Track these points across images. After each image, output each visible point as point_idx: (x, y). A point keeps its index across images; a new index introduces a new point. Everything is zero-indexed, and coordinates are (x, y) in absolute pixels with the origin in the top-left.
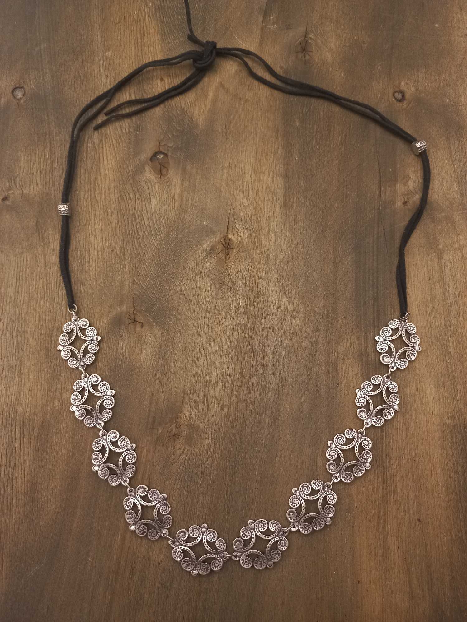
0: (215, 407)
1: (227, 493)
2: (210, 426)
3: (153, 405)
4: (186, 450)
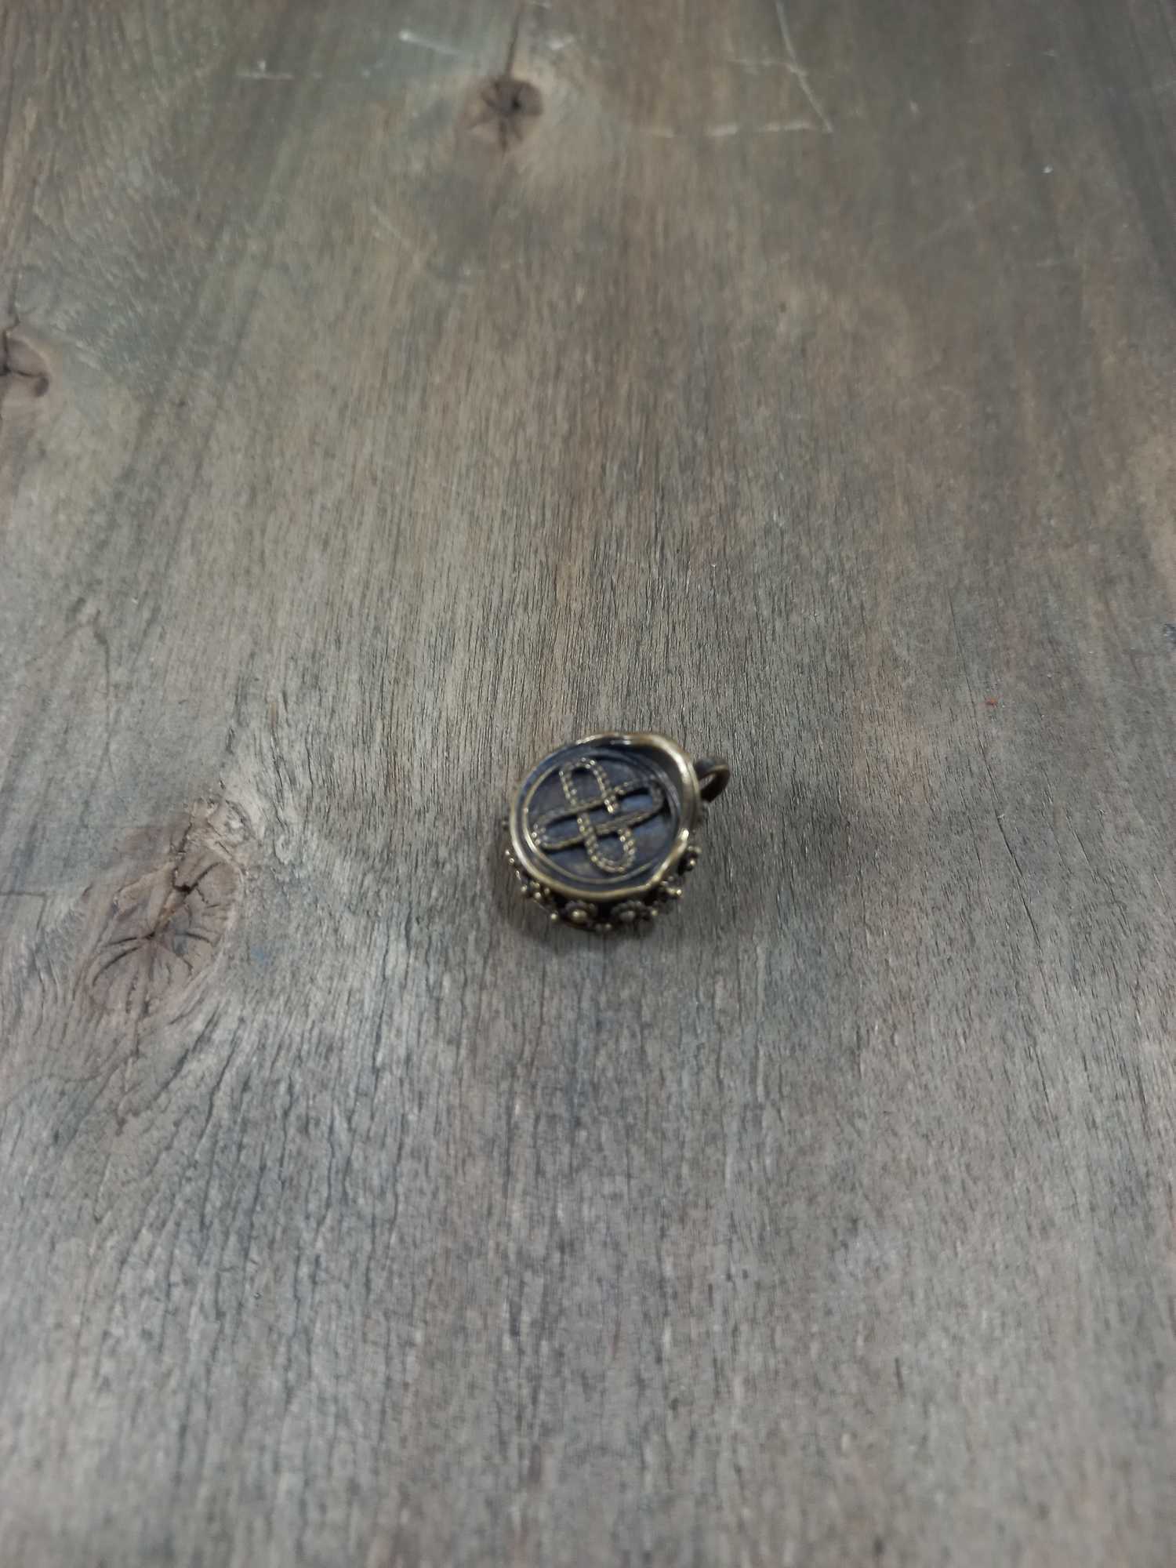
0: (436, 764)
1: (514, 1320)
2: (402, 869)
3: (37, 758)
4: (228, 1023)
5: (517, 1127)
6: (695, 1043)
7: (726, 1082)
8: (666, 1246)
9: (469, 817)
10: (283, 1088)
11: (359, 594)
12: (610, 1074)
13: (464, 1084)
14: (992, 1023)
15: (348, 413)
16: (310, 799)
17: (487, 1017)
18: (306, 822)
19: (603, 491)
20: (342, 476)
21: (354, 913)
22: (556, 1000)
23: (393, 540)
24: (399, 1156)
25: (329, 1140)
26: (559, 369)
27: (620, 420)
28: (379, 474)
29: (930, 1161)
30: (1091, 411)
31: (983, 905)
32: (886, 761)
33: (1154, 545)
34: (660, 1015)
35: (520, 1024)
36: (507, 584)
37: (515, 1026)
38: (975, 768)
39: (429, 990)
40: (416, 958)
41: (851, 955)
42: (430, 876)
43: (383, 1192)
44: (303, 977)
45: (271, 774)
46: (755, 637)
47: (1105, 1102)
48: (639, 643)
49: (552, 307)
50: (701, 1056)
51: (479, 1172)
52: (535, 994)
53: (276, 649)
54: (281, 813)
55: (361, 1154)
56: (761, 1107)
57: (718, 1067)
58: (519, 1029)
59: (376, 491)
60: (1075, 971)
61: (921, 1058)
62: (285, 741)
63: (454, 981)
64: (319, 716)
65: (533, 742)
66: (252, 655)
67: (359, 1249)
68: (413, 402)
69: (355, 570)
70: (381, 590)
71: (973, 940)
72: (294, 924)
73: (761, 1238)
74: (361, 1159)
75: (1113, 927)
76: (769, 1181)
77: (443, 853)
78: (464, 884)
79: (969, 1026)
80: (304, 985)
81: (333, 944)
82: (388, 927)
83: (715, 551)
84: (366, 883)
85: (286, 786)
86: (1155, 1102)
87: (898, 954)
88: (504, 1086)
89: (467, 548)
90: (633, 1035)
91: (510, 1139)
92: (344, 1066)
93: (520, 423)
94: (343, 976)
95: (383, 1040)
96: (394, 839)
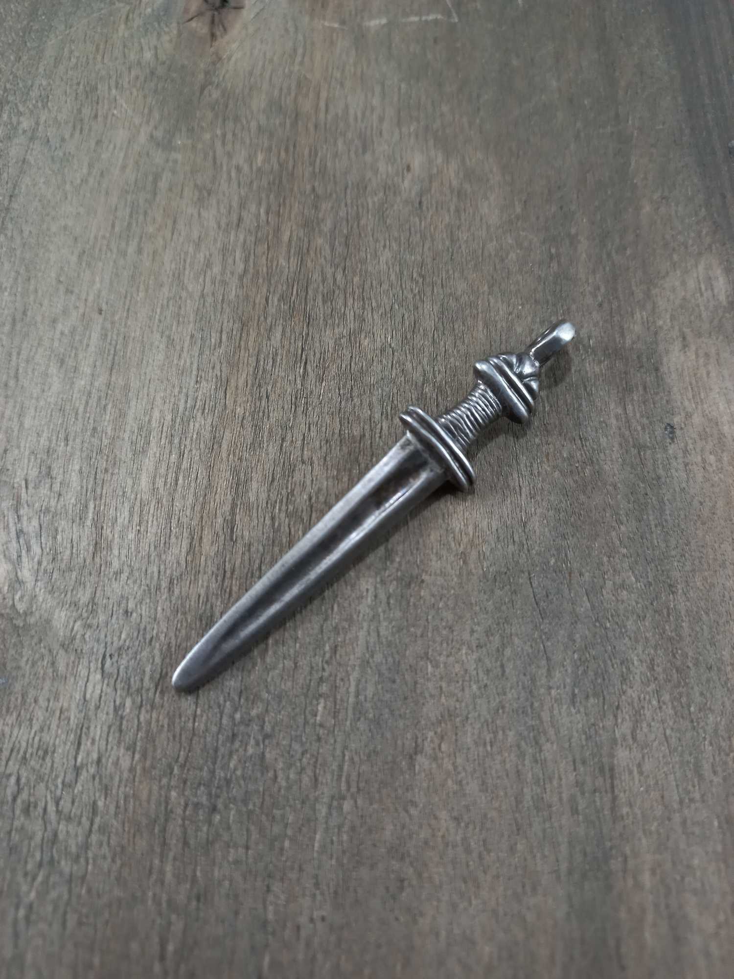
5: (172, 812)
6: (300, 751)
7: (320, 779)
8: (271, 898)
9: (152, 578)
10: (13, 780)
11: (83, 402)
12: (239, 773)
13: (137, 779)
14: (511, 734)
15: (85, 258)
16: (40, 563)
17: (155, 730)
18: (36, 581)
19: (266, 318)
20: (77, 307)
21: (66, 651)
22: (204, 718)
23: (110, 358)
24: (90, 831)
25: (43, 819)
26: (240, 219)
27: (283, 262)
28: (104, 307)
29: (458, 838)
30: (628, 252)
31: (513, 644)
32: (453, 532)
33: (665, 360)
34: (277, 729)
35: (178, 735)
36: (190, 393)
37: (174, 737)
38: (516, 538)
39: (116, 710)
40: (108, 685)
41: (416, 683)
42: (121, 622)
43: (78, 857)
44: (30, 699)
45: (14, 544)
46: (367, 435)
47: (587, 795)
48: (283, 440)
49: (239, 169)
50: (304, 760)
51: (144, 843)
52: (189, 712)
53: (22, 445)
54: (19, 574)
55: (65, 829)
56: (343, 798)
57: (315, 767)
58: (177, 739)
59: (101, 320)
60: (574, 695)
61: (459, 761)
62: (25, 518)
63: (133, 702)
64: (50, 499)
65: (202, 517)
66: (5, 451)
67: (60, 897)
68: (131, 250)
69: (81, 383)
70: (100, 398)
71: (504, 672)
72: (25, 659)
73: (336, 893)
74: (64, 832)
75: (605, 662)
76: (344, 852)
77: (131, 605)
78: (145, 629)
79: (495, 737)
80: (30, 705)
81: (51, 675)
82: (90, 662)
83: (344, 366)
84: (76, 628)
85: (24, 553)
86: (622, 795)
87: (449, 682)
88: (165, 781)
89: (164, 365)
90: (257, 744)
91: (166, 820)
92: (55, 765)
93: (208, 265)
94: (56, 698)
95: (82, 747)
96: (97, 595)
